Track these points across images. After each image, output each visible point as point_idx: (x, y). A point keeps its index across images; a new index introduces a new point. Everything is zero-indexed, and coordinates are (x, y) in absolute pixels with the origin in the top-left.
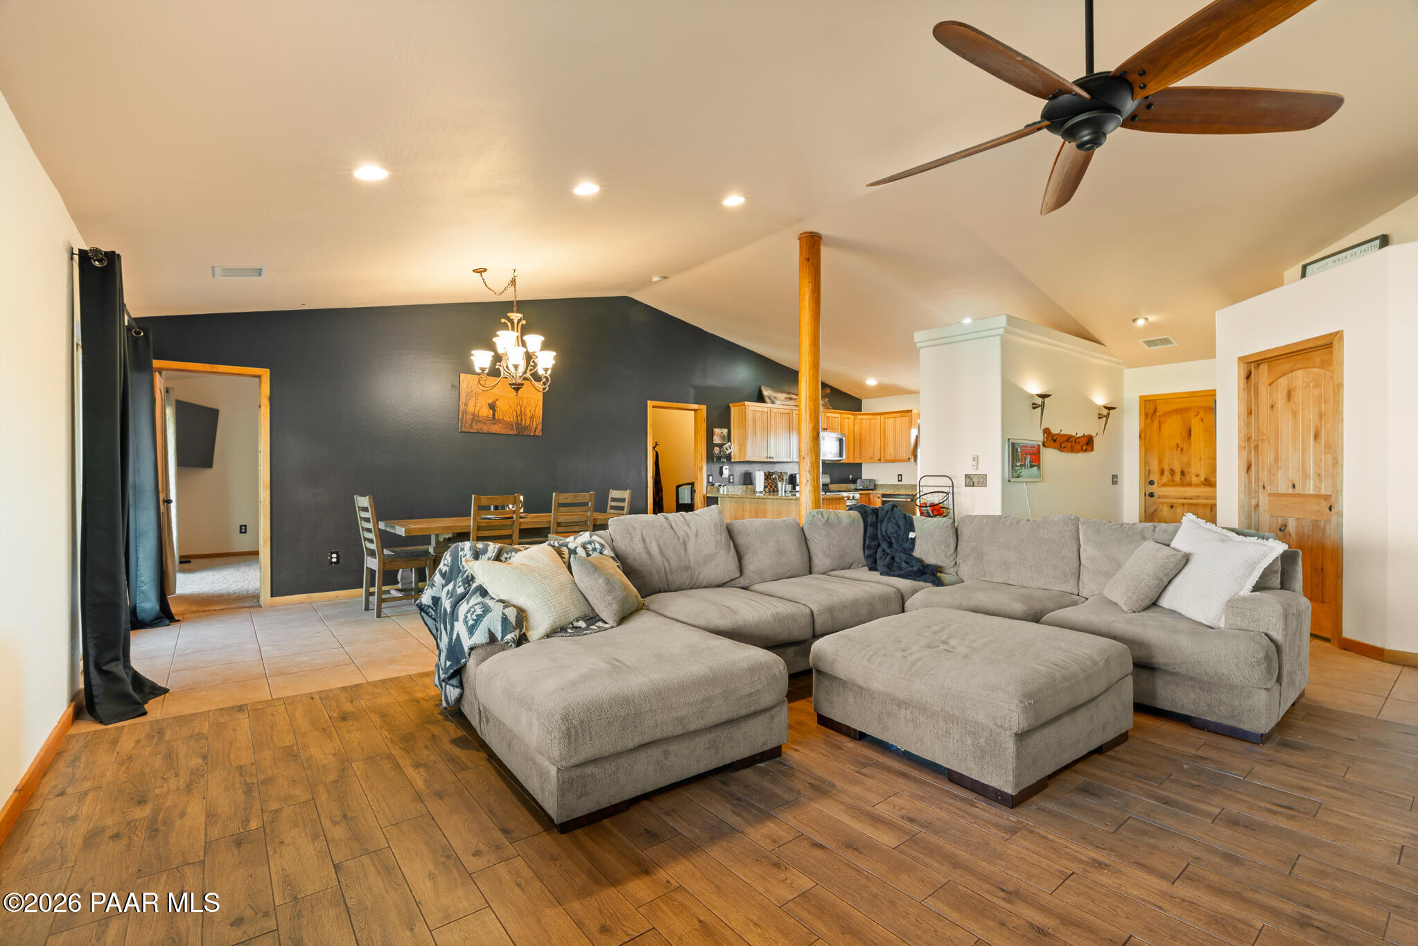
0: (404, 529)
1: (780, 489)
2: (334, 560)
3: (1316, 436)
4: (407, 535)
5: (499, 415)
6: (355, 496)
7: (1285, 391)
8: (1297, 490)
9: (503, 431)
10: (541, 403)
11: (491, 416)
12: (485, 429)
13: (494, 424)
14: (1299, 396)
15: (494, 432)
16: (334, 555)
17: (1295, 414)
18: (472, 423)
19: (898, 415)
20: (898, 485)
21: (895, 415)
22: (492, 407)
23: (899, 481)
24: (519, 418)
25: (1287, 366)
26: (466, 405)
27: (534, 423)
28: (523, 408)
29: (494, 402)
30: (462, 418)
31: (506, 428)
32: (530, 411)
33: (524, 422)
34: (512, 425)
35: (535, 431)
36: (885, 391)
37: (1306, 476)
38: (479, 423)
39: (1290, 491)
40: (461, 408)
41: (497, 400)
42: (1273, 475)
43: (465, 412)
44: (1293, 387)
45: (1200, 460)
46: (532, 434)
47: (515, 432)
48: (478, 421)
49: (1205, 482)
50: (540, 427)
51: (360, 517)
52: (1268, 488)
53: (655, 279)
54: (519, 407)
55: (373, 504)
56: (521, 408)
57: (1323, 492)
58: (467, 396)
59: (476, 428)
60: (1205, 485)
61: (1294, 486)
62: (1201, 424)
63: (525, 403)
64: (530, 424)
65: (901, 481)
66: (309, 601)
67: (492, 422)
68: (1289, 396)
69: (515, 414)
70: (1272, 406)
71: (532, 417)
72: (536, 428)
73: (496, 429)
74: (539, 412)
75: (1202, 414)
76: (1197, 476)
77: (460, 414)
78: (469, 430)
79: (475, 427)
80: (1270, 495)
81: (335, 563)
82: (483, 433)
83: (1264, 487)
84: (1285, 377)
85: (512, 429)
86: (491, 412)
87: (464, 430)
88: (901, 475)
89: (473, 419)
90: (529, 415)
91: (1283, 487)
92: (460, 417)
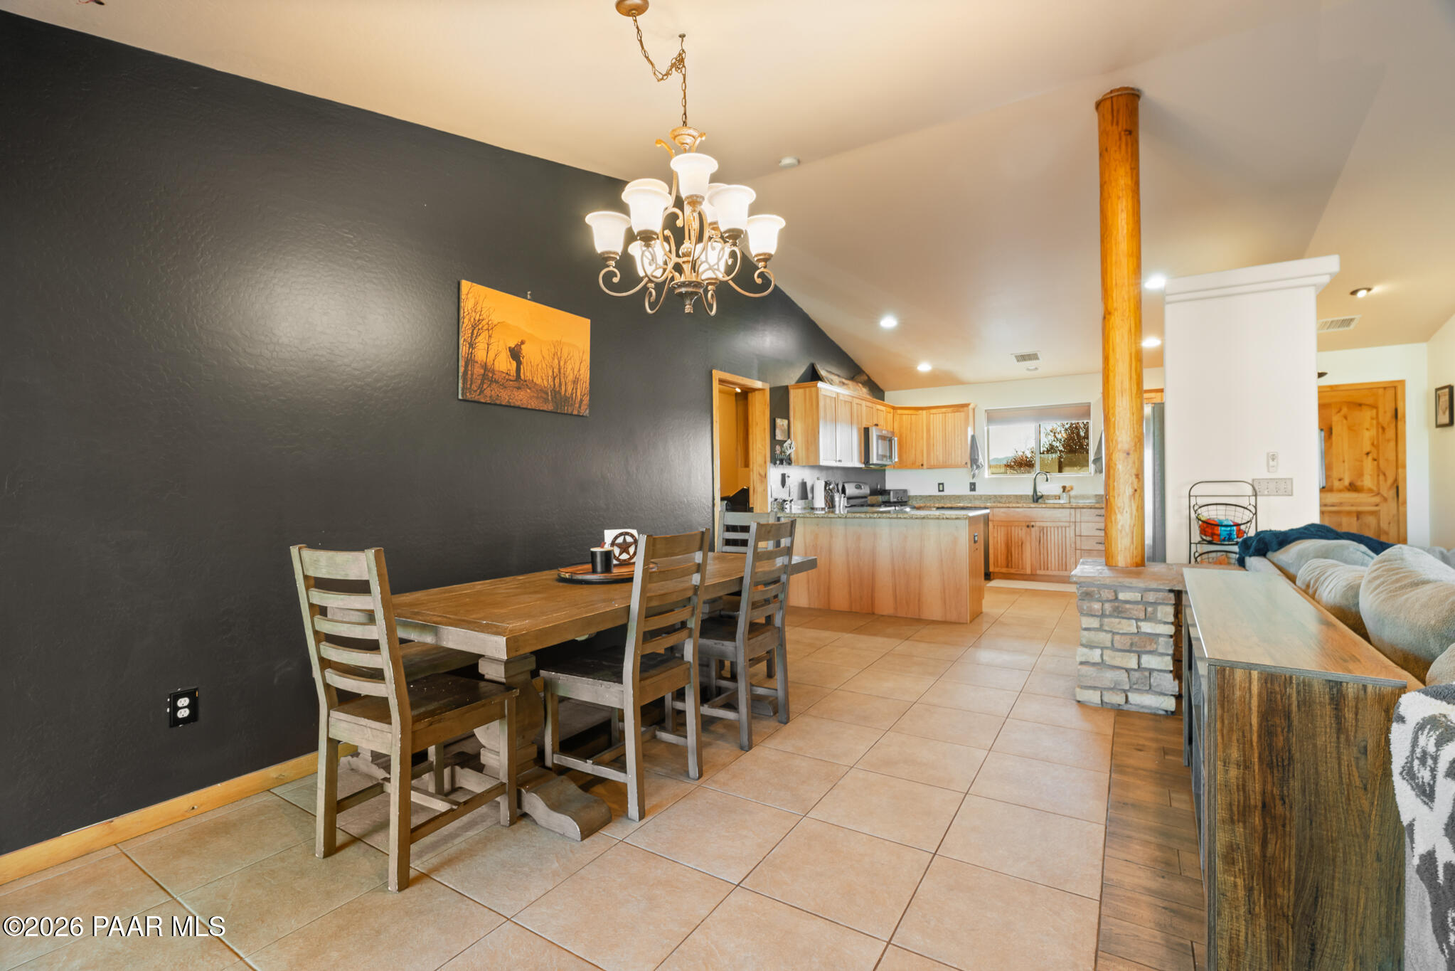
0: (505, 638)
1: (837, 504)
2: (183, 713)
4: (514, 654)
5: (526, 373)
6: (294, 550)
9: (533, 404)
10: (587, 357)
11: (513, 372)
12: (505, 396)
13: (519, 388)
15: (518, 404)
16: (183, 702)
18: (482, 383)
19: (951, 409)
20: (938, 496)
21: (944, 410)
22: (515, 354)
23: (939, 491)
24: (557, 381)
26: (472, 345)
27: (579, 394)
28: (562, 363)
29: (519, 346)
30: (465, 372)
31: (537, 398)
32: (573, 369)
33: (563, 389)
34: (547, 394)
35: (580, 407)
36: (938, 380)
38: (494, 386)
40: (464, 349)
41: (523, 343)
43: (470, 361)
45: (1344, 462)
46: (575, 412)
47: (550, 407)
48: (493, 381)
49: (1349, 487)
50: (586, 399)
51: (311, 606)
53: (787, 161)
54: (556, 361)
55: (385, 571)
56: (559, 362)
58: (474, 327)
59: (490, 393)
60: (1349, 490)
62: (1345, 421)
63: (565, 355)
64: (572, 394)
65: (943, 491)
66: (111, 839)
67: (516, 384)
69: (551, 374)
71: (575, 382)
72: (581, 400)
73: (522, 398)
74: (585, 374)
75: (1345, 410)
76: (1340, 480)
77: (462, 363)
78: (476, 398)
79: (488, 392)
81: (184, 720)
82: (501, 405)
85: (546, 401)
86: (514, 364)
87: (469, 396)
88: (943, 484)
89: (484, 375)
90: (571, 377)
92: (461, 370)
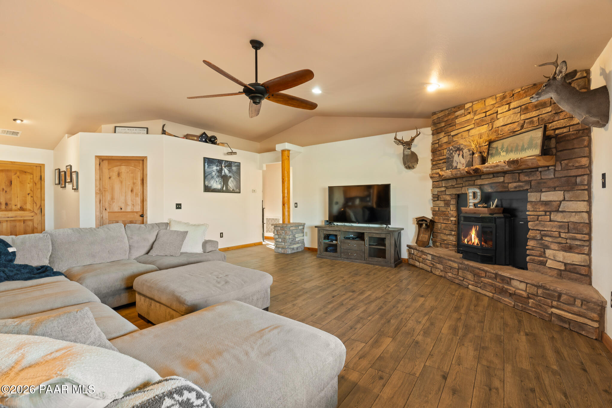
3: (132, 191)
7: (117, 173)
8: (123, 210)
14: (123, 176)
17: (121, 182)
25: (118, 164)
37: (126, 205)
39: (120, 210)
42: (111, 205)
44: (120, 172)
52: (108, 210)
57: (135, 211)
61: (121, 209)
68: (119, 175)
70: (110, 178)
80: (109, 212)
83: (106, 209)
84: (117, 167)
91: (116, 209)
